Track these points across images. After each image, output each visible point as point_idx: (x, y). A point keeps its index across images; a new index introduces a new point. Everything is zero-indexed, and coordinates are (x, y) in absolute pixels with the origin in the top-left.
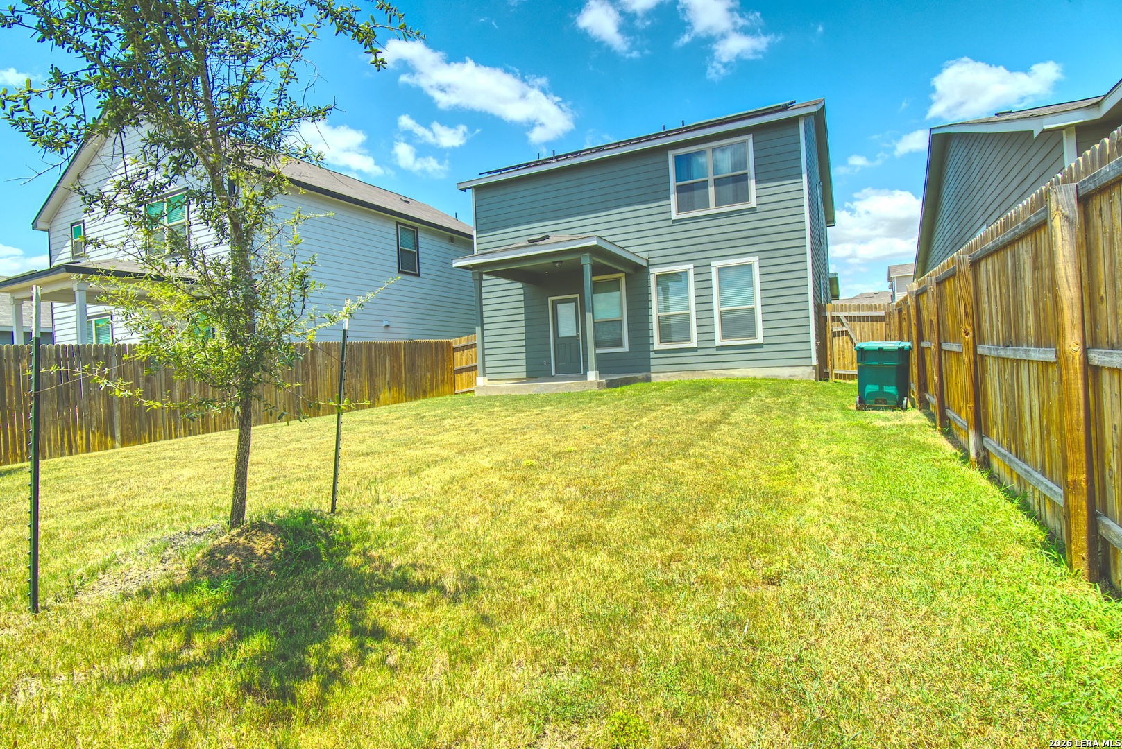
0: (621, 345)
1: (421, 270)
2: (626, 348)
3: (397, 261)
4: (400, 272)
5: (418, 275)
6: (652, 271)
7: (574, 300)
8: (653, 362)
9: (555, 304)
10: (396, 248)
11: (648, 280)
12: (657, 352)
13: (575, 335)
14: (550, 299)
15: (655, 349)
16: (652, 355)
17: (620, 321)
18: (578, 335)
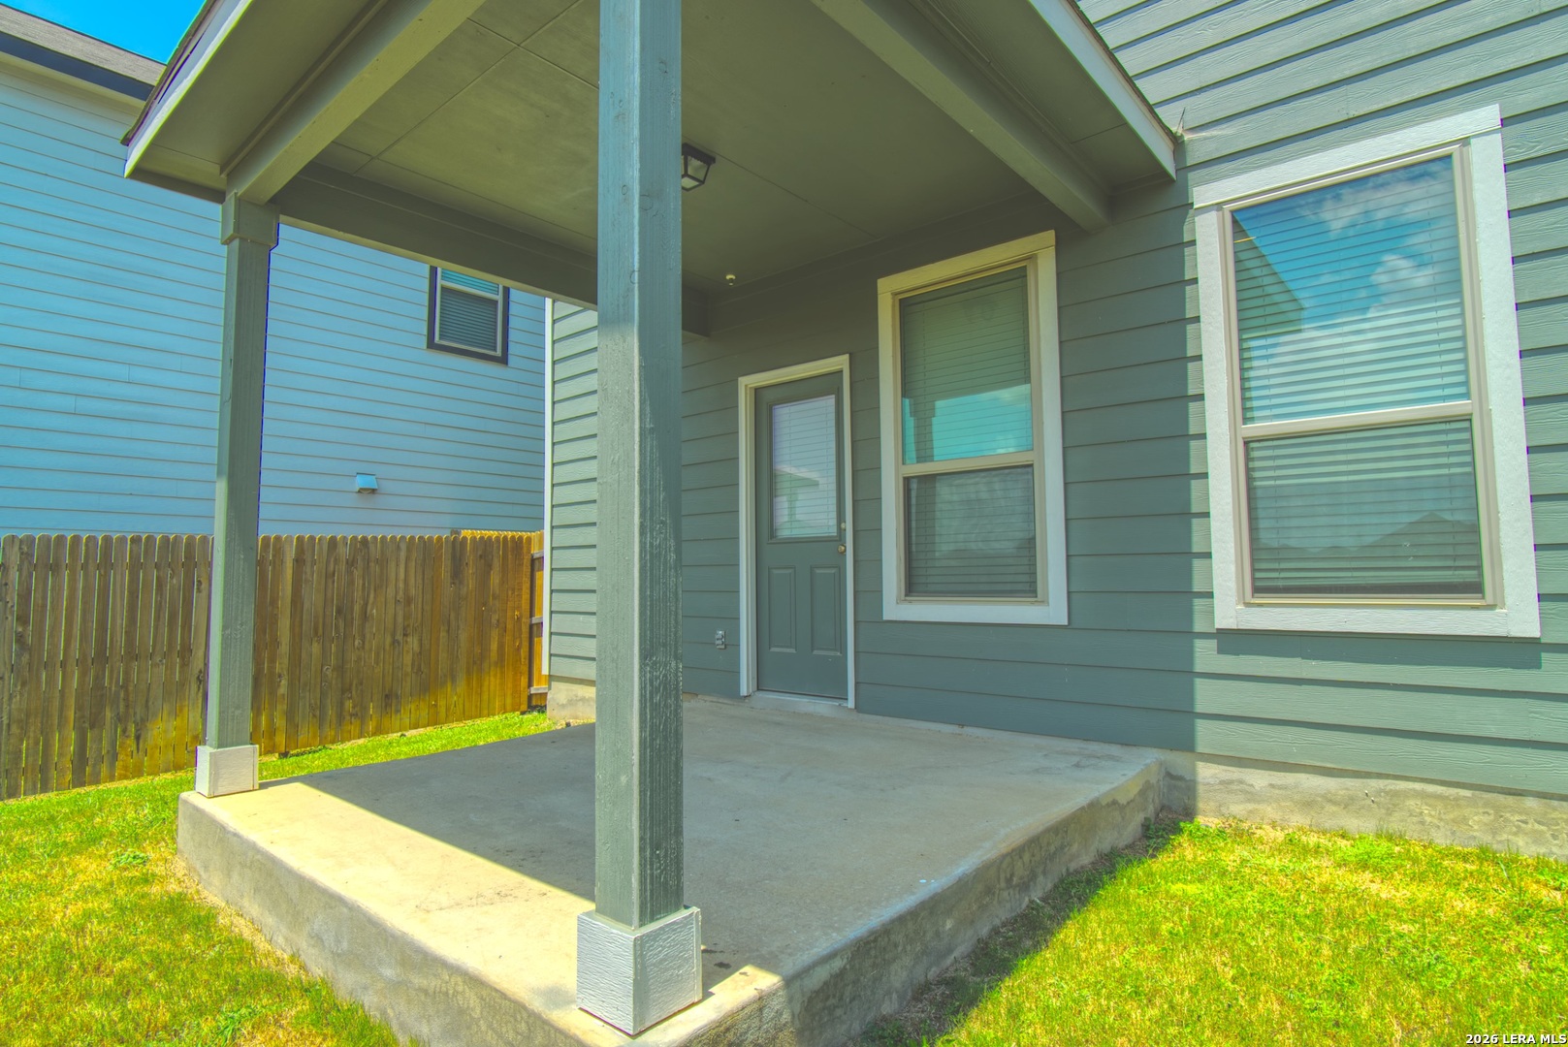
0: (1028, 587)
1: (512, 349)
2: (1051, 608)
3: (424, 313)
4: (431, 345)
5: (503, 360)
6: (1203, 194)
7: (827, 385)
8: (1207, 696)
9: (765, 404)
10: (426, 286)
11: (1180, 247)
12: (1234, 640)
13: (833, 531)
14: (747, 383)
15: (1221, 622)
16: (1206, 656)
17: (1025, 471)
18: (841, 531)
